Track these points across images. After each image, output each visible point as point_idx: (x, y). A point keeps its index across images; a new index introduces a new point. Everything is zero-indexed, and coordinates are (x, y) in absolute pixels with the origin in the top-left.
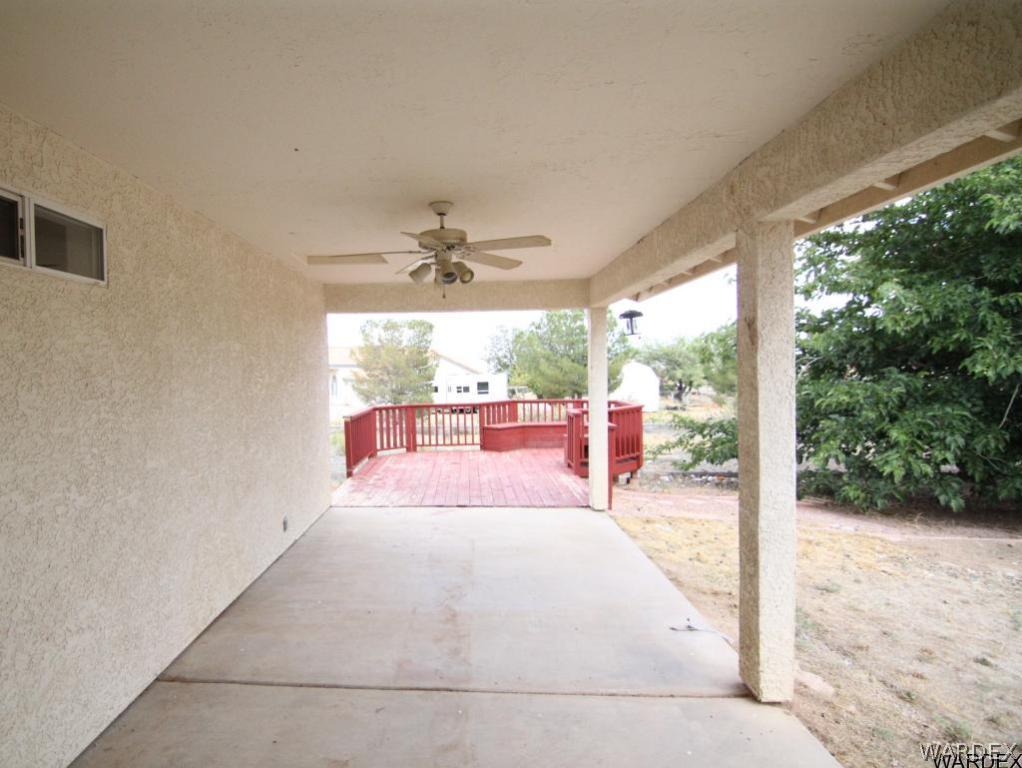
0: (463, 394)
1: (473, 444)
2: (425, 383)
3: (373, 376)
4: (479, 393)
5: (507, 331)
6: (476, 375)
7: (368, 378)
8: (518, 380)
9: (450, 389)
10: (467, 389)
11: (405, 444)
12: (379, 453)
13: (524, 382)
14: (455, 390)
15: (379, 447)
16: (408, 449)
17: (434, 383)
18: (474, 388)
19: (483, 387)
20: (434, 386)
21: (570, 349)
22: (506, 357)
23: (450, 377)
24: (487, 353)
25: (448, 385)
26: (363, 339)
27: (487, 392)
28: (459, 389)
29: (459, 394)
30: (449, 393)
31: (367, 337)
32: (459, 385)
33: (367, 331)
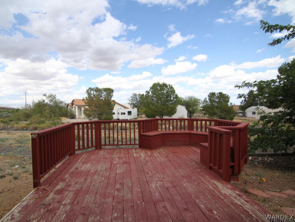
0: (123, 115)
1: (135, 144)
2: (110, 111)
3: (91, 108)
4: (128, 115)
5: (136, 95)
6: (127, 109)
7: (89, 109)
8: (141, 111)
9: (119, 113)
10: (124, 114)
11: (94, 144)
12: (76, 152)
13: (143, 111)
15: (76, 148)
16: (97, 148)
17: (114, 111)
18: (127, 113)
19: (130, 113)
20: (113, 112)
22: (136, 103)
23: (118, 109)
24: (130, 102)
25: (118, 112)
26: (88, 95)
27: (131, 115)
28: (122, 114)
29: (122, 115)
30: (118, 115)
31: (89, 94)
32: (122, 112)
33: (89, 92)
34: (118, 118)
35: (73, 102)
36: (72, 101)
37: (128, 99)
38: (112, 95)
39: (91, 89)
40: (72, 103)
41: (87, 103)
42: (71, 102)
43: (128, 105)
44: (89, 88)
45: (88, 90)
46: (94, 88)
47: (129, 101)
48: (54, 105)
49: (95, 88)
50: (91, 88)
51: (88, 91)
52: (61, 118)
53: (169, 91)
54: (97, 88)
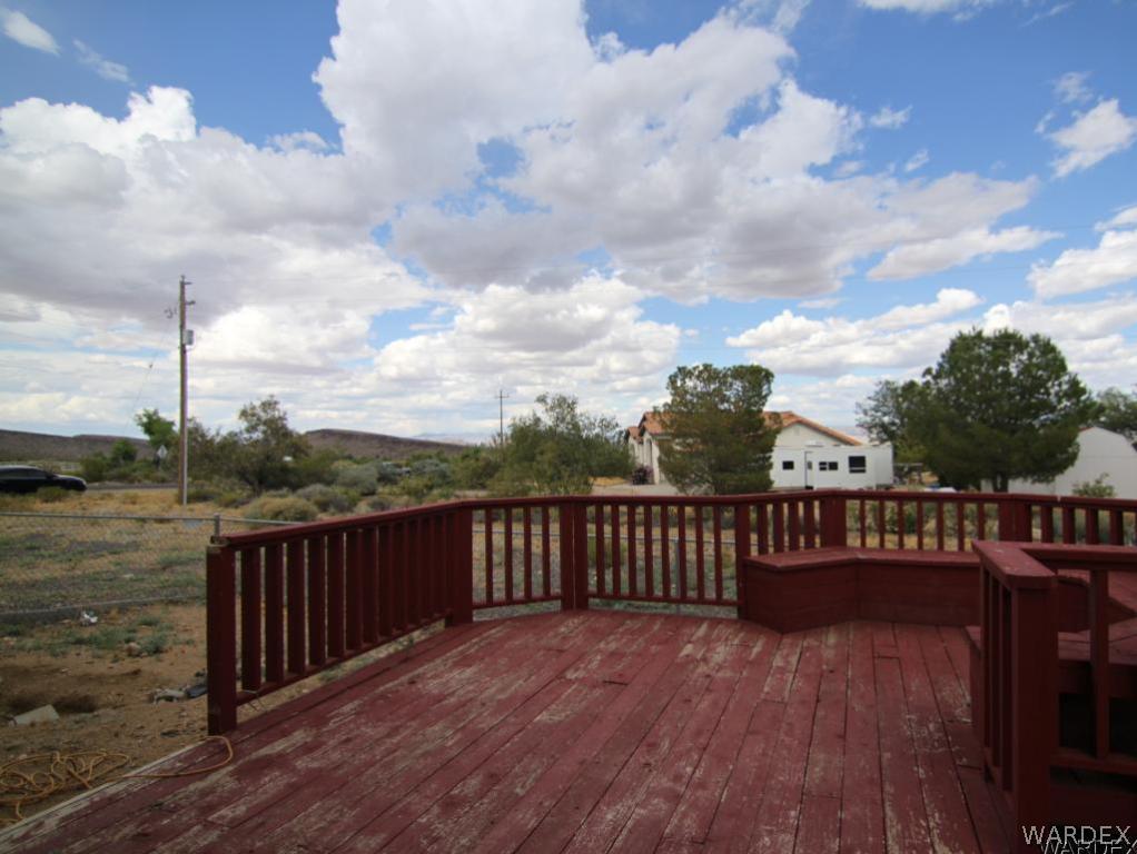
0: (829, 473)
1: (720, 601)
4: (852, 471)
5: (896, 389)
6: (848, 447)
8: (909, 454)
9: (809, 466)
10: (834, 466)
13: (919, 456)
14: (816, 466)
16: (565, 604)
18: (844, 465)
19: (857, 463)
21: (987, 409)
22: (894, 424)
23: (811, 449)
24: (868, 419)
25: (809, 459)
26: (672, 394)
27: (863, 471)
28: (823, 466)
29: (823, 473)
30: (809, 471)
31: (678, 392)
32: (823, 460)
33: (679, 384)
34: (809, 484)
35: (645, 424)
36: (641, 417)
37: (859, 405)
38: (764, 393)
39: (684, 372)
40: (640, 426)
41: (671, 427)
42: (637, 425)
43: (859, 430)
44: (680, 369)
45: (675, 376)
46: (695, 368)
47: (862, 415)
48: (569, 434)
49: (698, 367)
50: (684, 368)
51: (672, 380)
52: (591, 480)
53: (1038, 367)
54: (707, 367)
